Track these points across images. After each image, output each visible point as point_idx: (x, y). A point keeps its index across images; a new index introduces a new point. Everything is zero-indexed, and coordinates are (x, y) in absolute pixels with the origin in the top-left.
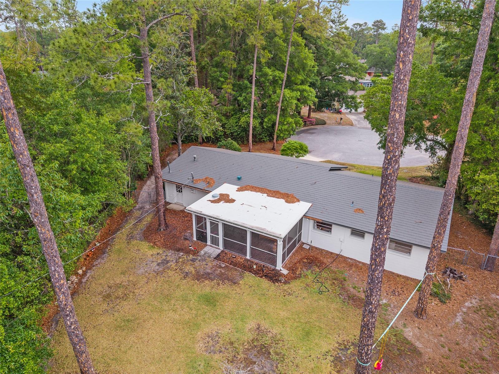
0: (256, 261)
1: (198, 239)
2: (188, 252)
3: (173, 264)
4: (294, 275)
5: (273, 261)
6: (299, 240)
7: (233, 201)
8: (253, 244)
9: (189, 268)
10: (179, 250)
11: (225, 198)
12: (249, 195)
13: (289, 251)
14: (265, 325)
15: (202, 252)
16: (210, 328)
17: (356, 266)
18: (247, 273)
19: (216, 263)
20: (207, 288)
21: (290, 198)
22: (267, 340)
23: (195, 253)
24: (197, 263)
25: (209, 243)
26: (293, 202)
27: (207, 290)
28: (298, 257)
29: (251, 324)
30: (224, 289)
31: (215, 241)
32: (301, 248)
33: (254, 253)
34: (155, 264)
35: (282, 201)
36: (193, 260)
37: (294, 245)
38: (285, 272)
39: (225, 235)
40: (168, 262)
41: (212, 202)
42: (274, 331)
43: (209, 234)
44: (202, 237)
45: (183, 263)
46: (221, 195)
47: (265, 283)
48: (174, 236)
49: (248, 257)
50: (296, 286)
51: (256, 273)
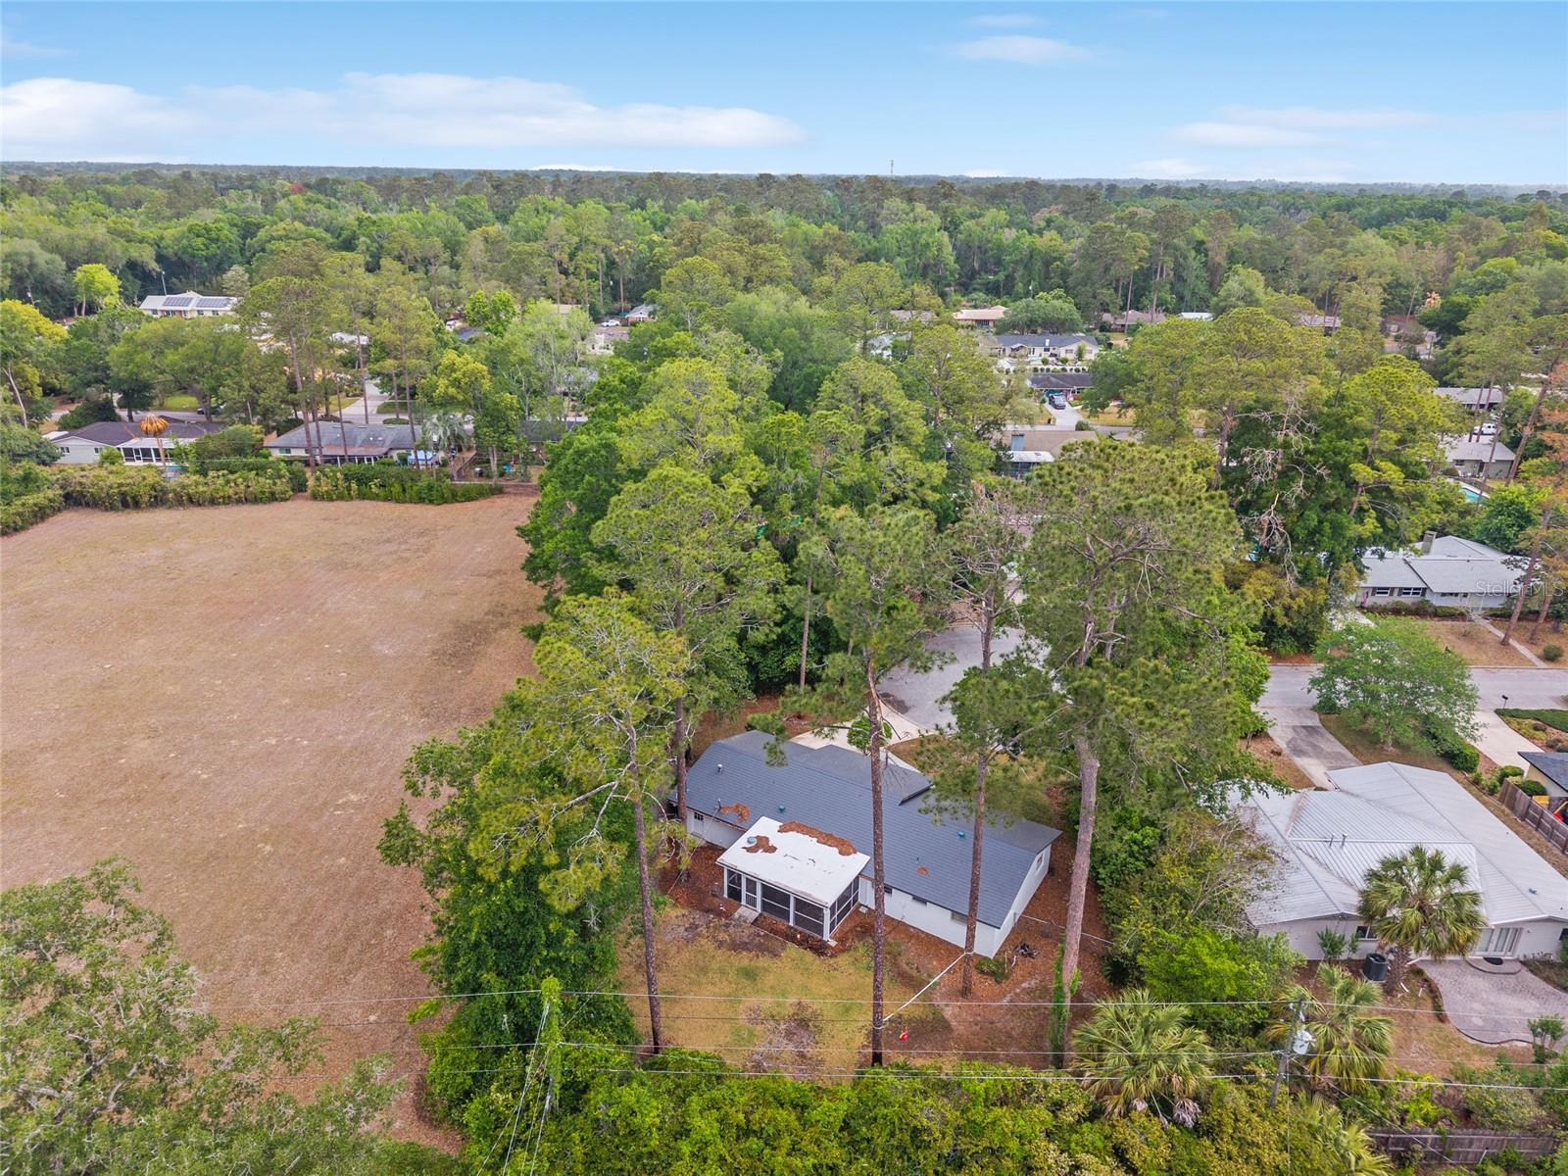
0: (800, 929)
1: (730, 895)
2: (719, 914)
3: (702, 930)
4: (843, 946)
5: (820, 930)
6: (855, 900)
7: (773, 849)
8: (796, 909)
9: (722, 936)
10: (708, 911)
11: (762, 845)
12: (794, 837)
13: (840, 917)
14: (805, 1000)
15: (736, 915)
16: (753, 1001)
17: (918, 937)
18: (790, 944)
19: (754, 929)
20: (744, 959)
21: (846, 848)
22: (807, 1014)
23: (728, 915)
24: (731, 930)
25: (743, 902)
26: (849, 854)
27: (746, 962)
28: (851, 924)
29: (793, 1000)
30: (764, 962)
31: (752, 902)
32: (857, 911)
33: (797, 919)
34: (682, 929)
35: (835, 850)
36: (727, 926)
37: (848, 908)
38: (833, 943)
39: (764, 895)
40: (697, 927)
41: (749, 850)
42: (815, 1007)
43: (744, 892)
44: (735, 894)
45: (715, 928)
46: (758, 837)
47: (809, 955)
48: (699, 891)
49: (791, 924)
50: (843, 960)
51: (800, 944)
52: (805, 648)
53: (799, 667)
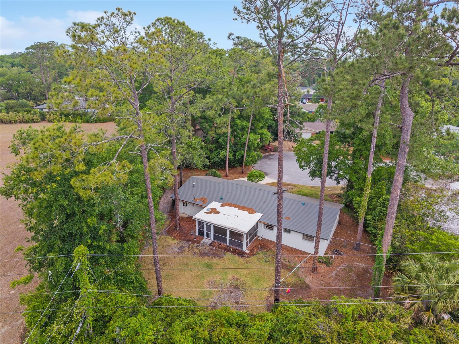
0: (232, 246)
1: (199, 234)
2: (194, 242)
3: (187, 248)
4: (252, 252)
5: (241, 246)
6: (256, 235)
7: (219, 213)
8: (230, 237)
9: (195, 250)
10: (189, 241)
11: (214, 211)
12: (228, 209)
13: (250, 241)
14: (237, 277)
15: (202, 242)
16: (211, 278)
17: (287, 249)
18: (227, 253)
19: (210, 247)
20: (206, 260)
21: (251, 211)
22: (238, 283)
23: (198, 242)
24: (200, 248)
25: (205, 237)
26: (253, 213)
27: (207, 261)
28: (255, 244)
29: (230, 276)
30: (215, 261)
31: (209, 236)
32: (257, 239)
33: (230, 243)
34: (177, 248)
35: (247, 212)
36: (198, 246)
37: (253, 237)
38: (248, 252)
39: (215, 232)
40: (183, 247)
41: (207, 213)
42: (242, 279)
43: (205, 232)
44: (201, 233)
45: (192, 247)
46: (211, 209)
47: (237, 257)
48: (185, 233)
49: (228, 244)
50: (253, 258)
51: (232, 252)
52: (228, 149)
53: (226, 157)
